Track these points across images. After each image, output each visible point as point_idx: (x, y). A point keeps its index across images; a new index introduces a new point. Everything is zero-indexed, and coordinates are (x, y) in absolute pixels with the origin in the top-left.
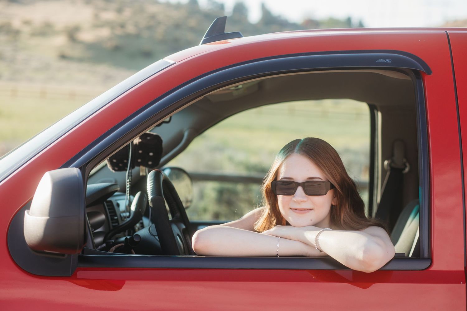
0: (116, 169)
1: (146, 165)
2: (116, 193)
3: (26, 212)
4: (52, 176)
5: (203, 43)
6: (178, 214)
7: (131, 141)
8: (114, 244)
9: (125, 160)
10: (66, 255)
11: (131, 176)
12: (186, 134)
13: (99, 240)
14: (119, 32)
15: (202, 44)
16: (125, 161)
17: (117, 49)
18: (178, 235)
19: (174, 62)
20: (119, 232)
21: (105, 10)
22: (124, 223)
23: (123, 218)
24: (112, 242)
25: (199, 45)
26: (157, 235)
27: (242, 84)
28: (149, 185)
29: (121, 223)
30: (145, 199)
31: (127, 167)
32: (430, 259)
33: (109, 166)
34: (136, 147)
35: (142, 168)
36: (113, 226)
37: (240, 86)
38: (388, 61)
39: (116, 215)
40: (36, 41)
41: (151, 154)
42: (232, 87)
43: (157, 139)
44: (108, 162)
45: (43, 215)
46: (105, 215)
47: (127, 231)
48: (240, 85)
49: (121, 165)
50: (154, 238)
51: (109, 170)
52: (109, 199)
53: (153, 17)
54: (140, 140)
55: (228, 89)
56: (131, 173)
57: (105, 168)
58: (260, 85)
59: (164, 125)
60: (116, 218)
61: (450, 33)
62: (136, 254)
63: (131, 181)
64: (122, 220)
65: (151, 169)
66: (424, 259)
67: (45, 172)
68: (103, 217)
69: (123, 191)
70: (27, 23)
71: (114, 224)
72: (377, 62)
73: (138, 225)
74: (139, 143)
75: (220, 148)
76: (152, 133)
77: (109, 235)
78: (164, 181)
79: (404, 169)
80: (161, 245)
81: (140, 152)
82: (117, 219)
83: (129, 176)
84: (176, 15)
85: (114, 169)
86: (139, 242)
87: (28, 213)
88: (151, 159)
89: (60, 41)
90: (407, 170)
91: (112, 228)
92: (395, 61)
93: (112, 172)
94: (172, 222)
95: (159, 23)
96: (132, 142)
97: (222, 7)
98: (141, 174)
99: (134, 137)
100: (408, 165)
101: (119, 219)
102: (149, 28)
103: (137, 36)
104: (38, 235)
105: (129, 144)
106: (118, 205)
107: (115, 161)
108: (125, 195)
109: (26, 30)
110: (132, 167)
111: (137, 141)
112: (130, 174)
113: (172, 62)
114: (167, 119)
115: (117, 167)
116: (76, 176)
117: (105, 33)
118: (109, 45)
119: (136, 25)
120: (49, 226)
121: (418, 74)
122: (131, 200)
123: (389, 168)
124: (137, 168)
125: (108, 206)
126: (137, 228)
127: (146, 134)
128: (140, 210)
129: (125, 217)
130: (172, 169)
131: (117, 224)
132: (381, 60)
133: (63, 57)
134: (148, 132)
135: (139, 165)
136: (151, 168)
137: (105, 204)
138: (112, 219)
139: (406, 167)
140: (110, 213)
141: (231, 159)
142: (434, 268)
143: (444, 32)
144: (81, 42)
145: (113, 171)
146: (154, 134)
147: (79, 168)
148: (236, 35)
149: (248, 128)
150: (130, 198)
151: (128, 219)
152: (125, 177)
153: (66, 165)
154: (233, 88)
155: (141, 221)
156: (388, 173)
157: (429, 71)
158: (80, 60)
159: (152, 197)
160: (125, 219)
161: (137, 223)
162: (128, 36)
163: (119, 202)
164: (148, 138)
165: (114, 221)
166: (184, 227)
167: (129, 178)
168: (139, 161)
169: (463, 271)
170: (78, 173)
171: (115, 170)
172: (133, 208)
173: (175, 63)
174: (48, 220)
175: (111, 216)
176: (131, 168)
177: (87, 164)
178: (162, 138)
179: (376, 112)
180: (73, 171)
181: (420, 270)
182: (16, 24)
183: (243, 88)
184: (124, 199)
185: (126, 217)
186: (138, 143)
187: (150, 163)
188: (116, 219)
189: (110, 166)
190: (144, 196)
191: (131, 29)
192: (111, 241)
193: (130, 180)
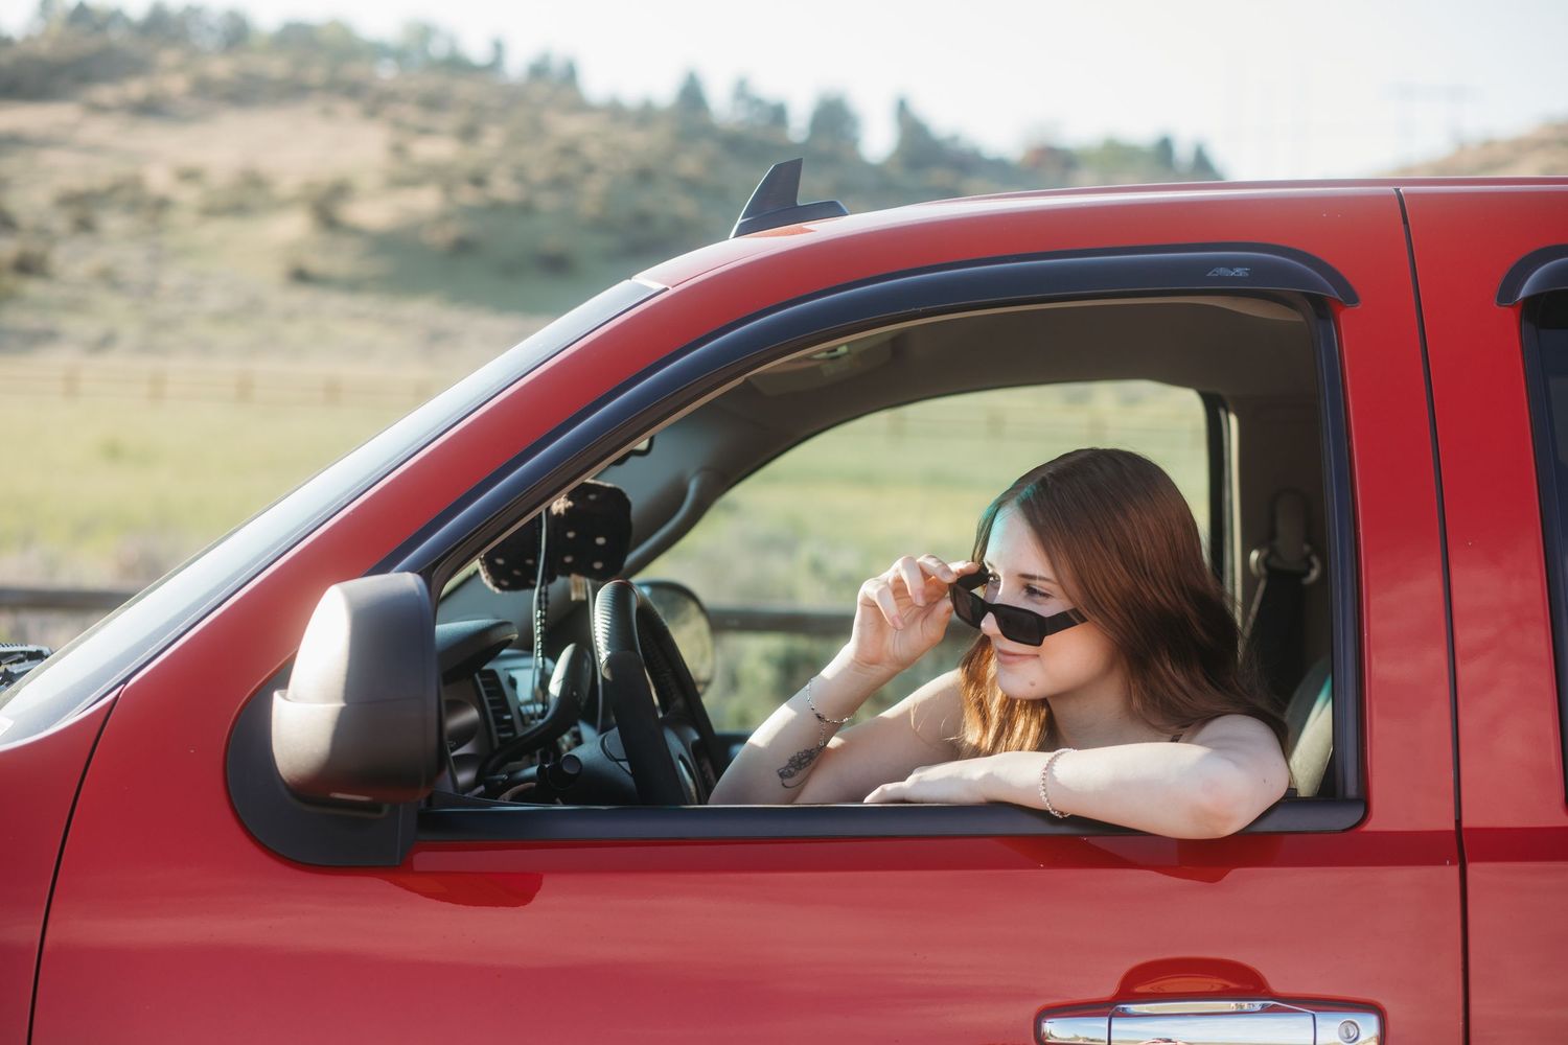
0: (505, 583)
1: (585, 570)
2: (505, 652)
3: (277, 695)
4: (348, 595)
5: (739, 234)
6: (679, 702)
7: (545, 505)
8: (508, 785)
9: (529, 558)
10: (386, 808)
11: (547, 602)
12: (693, 487)
13: (465, 777)
14: (468, 196)
15: (736, 236)
16: (530, 562)
17: (463, 248)
18: (681, 758)
19: (664, 287)
20: (518, 758)
21: (425, 132)
22: (529, 730)
23: (527, 719)
24: (503, 780)
25: (728, 239)
26: (624, 757)
27: (847, 344)
28: (600, 623)
29: (521, 732)
30: (586, 665)
31: (535, 578)
32: (1364, 801)
33: (485, 578)
34: (557, 521)
35: (574, 578)
36: (502, 741)
37: (843, 349)
38: (1240, 272)
39: (508, 712)
40: (215, 229)
41: (601, 541)
42: (819, 351)
43: (617, 498)
44: (482, 564)
45: (328, 699)
46: (479, 712)
47: (538, 752)
48: (842, 345)
49: (516, 573)
50: (617, 766)
51: (485, 586)
52: (487, 667)
53: (569, 150)
54: (570, 504)
55: (808, 358)
56: (546, 594)
57: (474, 581)
58: (897, 343)
59: (633, 460)
60: (508, 717)
61: (1407, 195)
62: (565, 804)
63: (545, 618)
64: (525, 725)
65: (600, 583)
66: (1348, 802)
67: (330, 586)
68: (472, 715)
69: (527, 647)
70: (189, 175)
71: (503, 735)
72: (1210, 274)
73: (567, 738)
74: (567, 510)
75: (782, 543)
76: (600, 483)
77: (493, 763)
78: (638, 610)
79: (1307, 574)
80: (635, 781)
81: (571, 535)
82: (511, 722)
83: (540, 601)
84: (639, 141)
85: (497, 585)
86: (577, 775)
87: (284, 697)
88: (599, 553)
89: (292, 227)
90: (1314, 574)
91: (497, 744)
92: (1259, 270)
93: (494, 592)
94: (664, 723)
95: (589, 169)
96: (548, 509)
97: (778, 114)
98: (574, 597)
99: (552, 494)
100: (1315, 560)
101: (517, 720)
102: (559, 183)
103: (526, 209)
104: (317, 751)
105: (541, 514)
106: (513, 683)
107: (500, 561)
108: (532, 655)
109: (188, 196)
110: (549, 577)
111: (560, 505)
112: (543, 597)
113: (658, 287)
114: (643, 445)
115: (506, 579)
116: (414, 592)
117: (426, 200)
118: (441, 237)
119: (520, 176)
120: (345, 727)
121: (1322, 308)
122: (548, 671)
123: (1263, 571)
124: (560, 580)
125: (485, 684)
126: (564, 747)
127: (584, 486)
128: (575, 694)
129: (532, 717)
130: (656, 586)
131: (510, 734)
132: (1222, 271)
133: (301, 276)
134: (589, 481)
135: (567, 571)
136: (601, 578)
137: (479, 680)
138: (499, 721)
139: (1311, 566)
140: (492, 703)
141: (817, 568)
142: (1371, 826)
143: (1391, 189)
144: (356, 231)
145: (497, 590)
146: (608, 485)
147: (420, 574)
148: (830, 210)
149: (866, 480)
150: (544, 663)
151: (541, 722)
152: (530, 605)
153: (383, 567)
154: (823, 355)
155: (574, 729)
156: (1262, 586)
157: (1351, 297)
158: (353, 286)
159: (609, 653)
160: (533, 722)
161: (564, 732)
162: (497, 207)
163: (514, 674)
164: (592, 497)
165: (503, 726)
166: (696, 737)
167: (540, 609)
168: (568, 559)
169: (1450, 831)
170: (419, 586)
171: (502, 588)
172: (555, 688)
173: (667, 289)
174: (343, 713)
175: (494, 711)
176: (546, 581)
177: (436, 565)
178: (630, 498)
179: (1222, 414)
180: (403, 581)
181: (1335, 832)
182: (158, 180)
183: (848, 353)
184: (529, 667)
185: (536, 716)
186: (562, 512)
187: (598, 565)
188: (508, 720)
189: (487, 577)
190: (586, 657)
191: (504, 188)
192: (498, 777)
193: (544, 613)
